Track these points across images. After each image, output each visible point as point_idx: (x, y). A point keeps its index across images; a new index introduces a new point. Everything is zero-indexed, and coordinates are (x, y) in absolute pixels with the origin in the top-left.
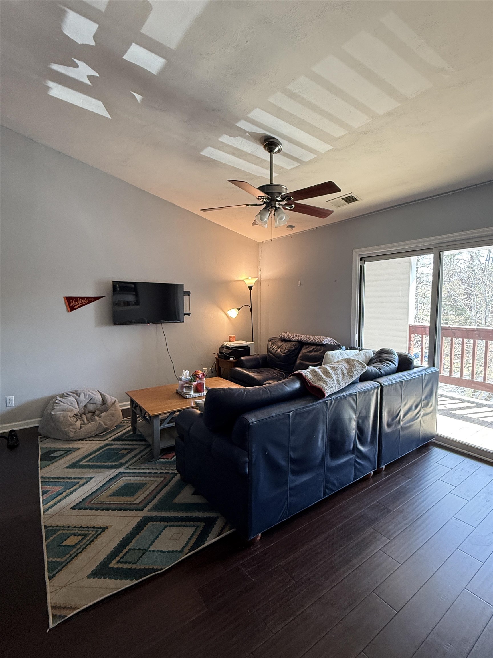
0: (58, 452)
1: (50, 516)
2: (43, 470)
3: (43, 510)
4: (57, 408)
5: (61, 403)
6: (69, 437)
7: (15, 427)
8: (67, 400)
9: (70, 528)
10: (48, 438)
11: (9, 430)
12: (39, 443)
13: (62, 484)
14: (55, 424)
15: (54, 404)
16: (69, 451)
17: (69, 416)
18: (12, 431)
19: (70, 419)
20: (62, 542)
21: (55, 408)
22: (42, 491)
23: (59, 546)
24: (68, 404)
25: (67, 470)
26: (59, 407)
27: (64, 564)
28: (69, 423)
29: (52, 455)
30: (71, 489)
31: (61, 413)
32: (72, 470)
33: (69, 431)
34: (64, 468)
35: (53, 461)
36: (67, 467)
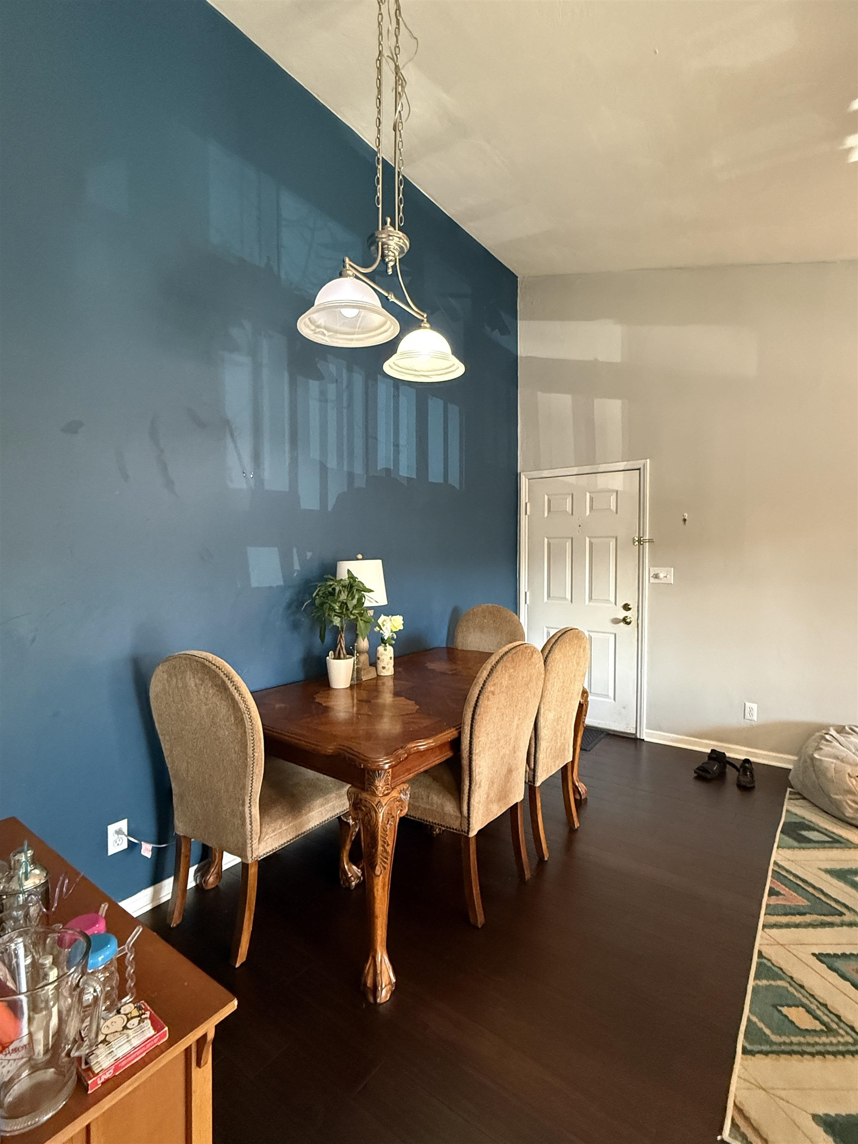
0: (816, 833)
1: (772, 940)
2: (781, 851)
3: (764, 922)
4: (826, 749)
5: (836, 743)
6: (845, 815)
7: (753, 756)
8: (851, 742)
9: (803, 991)
10: (804, 798)
11: (743, 757)
12: (786, 800)
13: (811, 898)
14: (818, 778)
15: (821, 739)
16: (836, 842)
17: (849, 774)
18: (747, 761)
19: (849, 782)
20: (783, 1006)
21: (821, 749)
22: (770, 888)
23: (775, 1006)
24: (851, 751)
25: (823, 875)
26: (830, 749)
27: (775, 1048)
28: (846, 787)
29: (805, 833)
30: (823, 917)
31: (832, 763)
32: (834, 881)
33: (845, 804)
34: (820, 869)
35: (803, 845)
36: (828, 871)
